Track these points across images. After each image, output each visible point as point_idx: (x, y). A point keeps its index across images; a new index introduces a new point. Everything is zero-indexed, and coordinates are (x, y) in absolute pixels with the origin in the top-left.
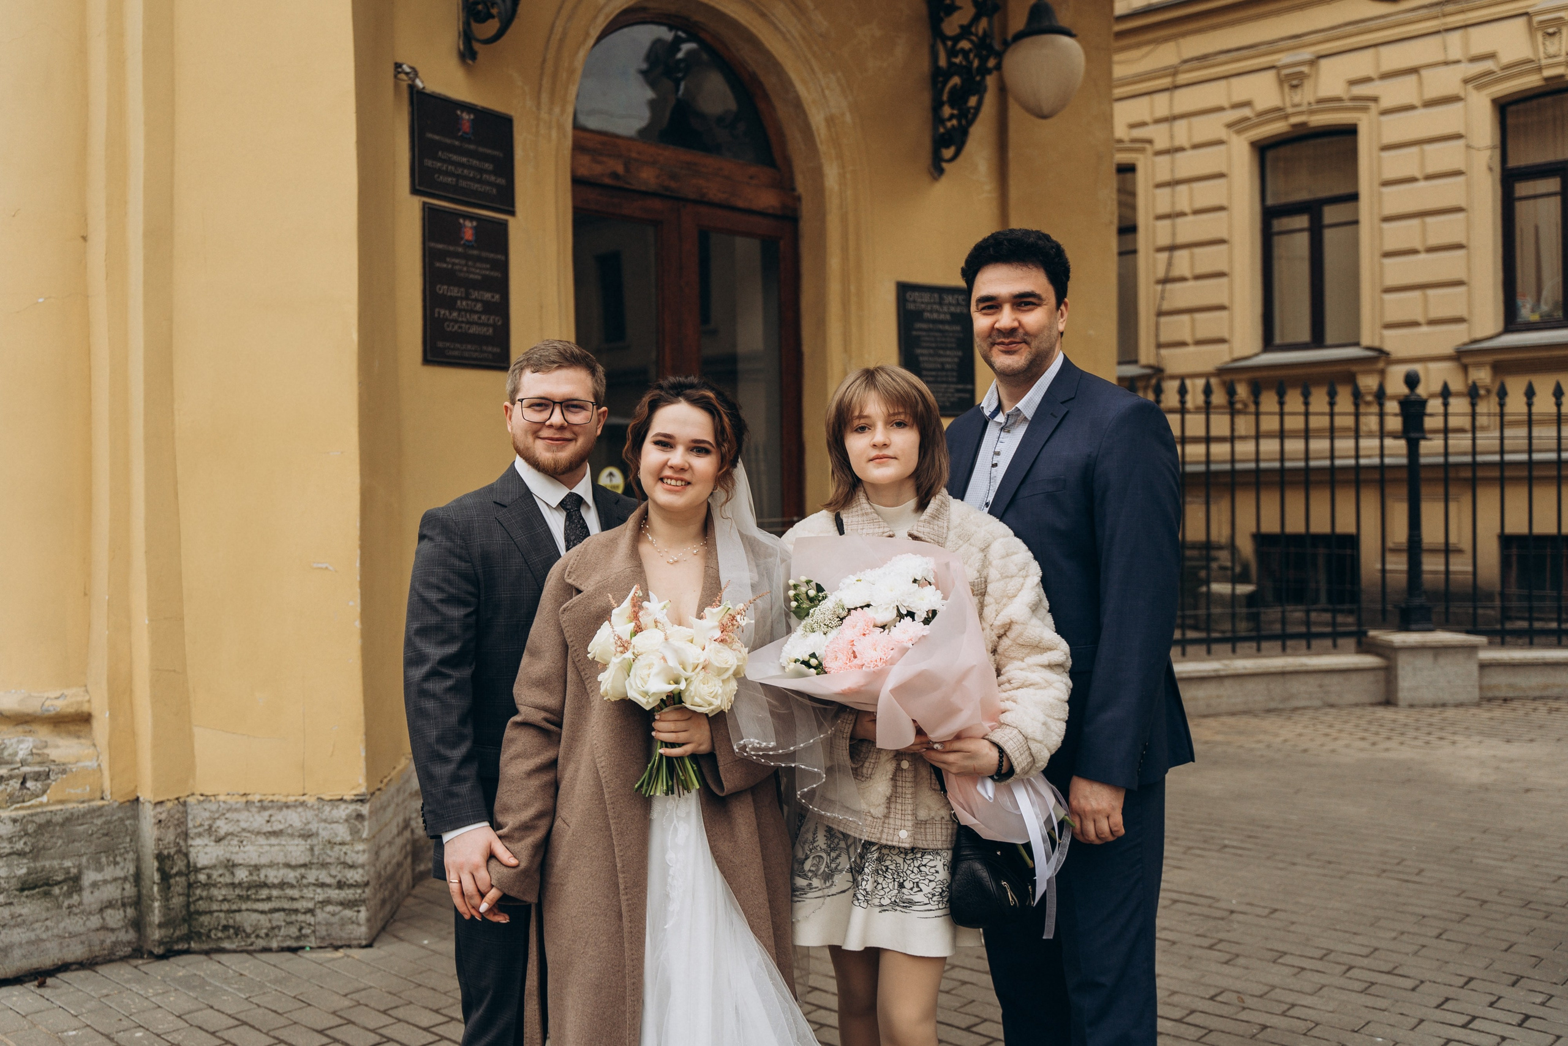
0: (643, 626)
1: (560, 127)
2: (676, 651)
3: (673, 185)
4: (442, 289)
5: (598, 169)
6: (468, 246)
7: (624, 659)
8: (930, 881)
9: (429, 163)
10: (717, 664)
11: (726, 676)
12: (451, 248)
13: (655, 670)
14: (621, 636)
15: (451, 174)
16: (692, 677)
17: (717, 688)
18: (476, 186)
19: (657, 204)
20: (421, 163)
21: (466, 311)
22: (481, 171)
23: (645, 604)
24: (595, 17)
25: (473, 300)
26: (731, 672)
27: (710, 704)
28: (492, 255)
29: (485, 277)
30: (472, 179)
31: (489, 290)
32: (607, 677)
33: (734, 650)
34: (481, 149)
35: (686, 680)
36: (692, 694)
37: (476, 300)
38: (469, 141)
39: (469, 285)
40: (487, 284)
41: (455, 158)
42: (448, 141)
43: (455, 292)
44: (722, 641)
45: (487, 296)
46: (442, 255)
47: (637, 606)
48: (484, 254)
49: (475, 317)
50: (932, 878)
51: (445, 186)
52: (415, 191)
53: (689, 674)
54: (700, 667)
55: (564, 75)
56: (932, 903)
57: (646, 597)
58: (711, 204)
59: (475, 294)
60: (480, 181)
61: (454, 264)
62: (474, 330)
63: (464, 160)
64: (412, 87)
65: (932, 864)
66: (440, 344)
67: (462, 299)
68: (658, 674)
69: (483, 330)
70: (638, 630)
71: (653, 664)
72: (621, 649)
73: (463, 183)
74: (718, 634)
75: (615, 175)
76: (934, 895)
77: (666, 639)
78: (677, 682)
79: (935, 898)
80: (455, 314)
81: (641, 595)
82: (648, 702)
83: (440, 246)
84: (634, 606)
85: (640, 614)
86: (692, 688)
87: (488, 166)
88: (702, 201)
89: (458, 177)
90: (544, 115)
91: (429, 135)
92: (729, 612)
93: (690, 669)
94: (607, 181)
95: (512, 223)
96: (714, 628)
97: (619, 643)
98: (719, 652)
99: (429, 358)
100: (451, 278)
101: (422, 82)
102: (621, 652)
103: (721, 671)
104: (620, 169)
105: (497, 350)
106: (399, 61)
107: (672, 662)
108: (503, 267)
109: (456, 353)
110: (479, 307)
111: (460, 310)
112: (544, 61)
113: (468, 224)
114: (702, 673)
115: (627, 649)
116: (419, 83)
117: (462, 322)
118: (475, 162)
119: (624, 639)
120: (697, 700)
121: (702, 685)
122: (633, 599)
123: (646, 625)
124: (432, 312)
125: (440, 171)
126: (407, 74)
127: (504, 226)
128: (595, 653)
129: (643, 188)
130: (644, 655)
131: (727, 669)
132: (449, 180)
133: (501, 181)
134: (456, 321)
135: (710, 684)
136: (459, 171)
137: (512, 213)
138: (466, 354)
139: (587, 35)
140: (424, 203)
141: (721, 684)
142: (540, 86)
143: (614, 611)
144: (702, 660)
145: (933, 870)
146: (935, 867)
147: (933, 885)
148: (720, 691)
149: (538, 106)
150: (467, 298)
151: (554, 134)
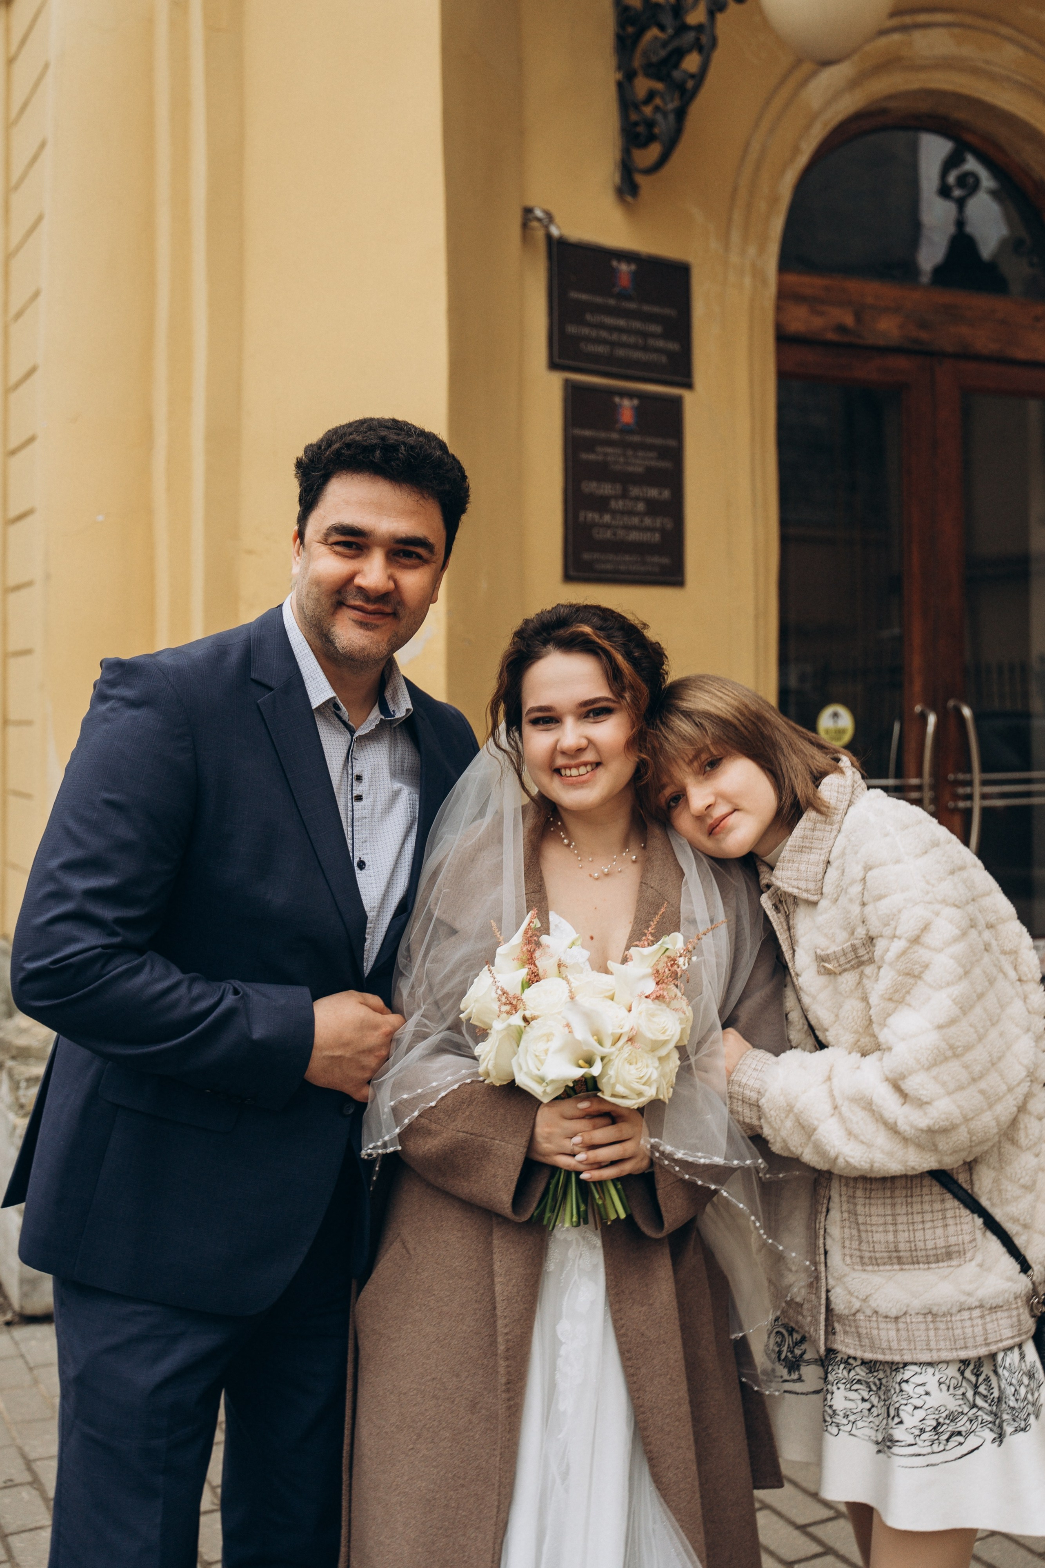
0: (541, 972)
1: (758, 274)
2: (588, 1016)
3: (924, 335)
4: (591, 487)
5: (817, 322)
6: (626, 430)
7: (510, 1025)
8: (916, 1408)
9: (572, 329)
10: (649, 1036)
11: (663, 1052)
12: (603, 435)
13: (555, 1044)
14: (506, 989)
15: (604, 342)
16: (612, 1054)
17: (650, 1070)
18: (637, 355)
19: (902, 363)
20: (562, 331)
21: (623, 513)
22: (645, 335)
23: (544, 939)
24: (808, 127)
25: (631, 499)
26: (672, 1045)
27: (640, 1094)
28: (658, 441)
29: (649, 469)
30: (635, 347)
31: (653, 484)
32: (488, 1049)
33: (676, 1010)
34: (646, 308)
35: (602, 1059)
36: (612, 1081)
37: (637, 499)
38: (628, 298)
39: (626, 479)
40: (651, 477)
41: (609, 321)
42: (599, 300)
43: (607, 489)
44: (657, 998)
45: (653, 493)
46: (590, 445)
47: (533, 941)
48: (650, 440)
49: (636, 520)
50: (919, 1403)
51: (596, 358)
52: (554, 365)
53: (607, 1050)
54: (624, 1039)
55: (762, 206)
56: (920, 1443)
57: (545, 929)
58: (977, 357)
59: (635, 491)
60: (645, 348)
61: (606, 454)
62: (634, 536)
63: (622, 323)
64: (549, 237)
65: (918, 1379)
66: (586, 556)
67: (616, 498)
68: (561, 1050)
69: (645, 537)
70: (534, 978)
71: (552, 1034)
72: (508, 1008)
73: (620, 352)
74: (650, 986)
75: (841, 329)
76: (922, 1431)
77: (572, 998)
78: (590, 1063)
79: (925, 1436)
80: (607, 518)
81: (539, 925)
82: (544, 1092)
83: (587, 433)
84: (529, 942)
85: (537, 954)
86: (611, 1072)
87: (656, 329)
88: (966, 355)
89: (613, 344)
90: (734, 258)
91: (574, 295)
92: (667, 953)
93: (608, 1042)
94: (831, 336)
95: (688, 397)
96: (644, 977)
97: (504, 999)
98: (653, 1015)
99: (572, 573)
100: (602, 472)
101: (558, 227)
102: (508, 1013)
103: (655, 1046)
104: (849, 320)
105: (665, 561)
106: (529, 203)
107: (581, 1033)
108: (676, 456)
109: (609, 567)
110: (641, 507)
111: (614, 513)
112: (735, 190)
113: (626, 403)
114: (628, 1048)
115: (515, 1008)
116: (555, 231)
117: (617, 527)
118: (637, 325)
119: (511, 994)
120: (620, 1089)
121: (627, 1066)
122: (526, 932)
123: (545, 971)
124: (576, 516)
125: (588, 339)
126: (539, 220)
127: (676, 404)
128: (471, 1012)
129: (881, 342)
130: (539, 1021)
131: (665, 1043)
132: (601, 349)
133: (674, 346)
134: (607, 526)
135: (639, 1065)
136: (615, 337)
137: (688, 385)
138: (622, 567)
139: (796, 150)
140: (567, 382)
141: (657, 1064)
142: (730, 221)
143: (499, 951)
144: (626, 1029)
145: (921, 1390)
146: (923, 1384)
147: (920, 1414)
148: (655, 1075)
149: (727, 247)
150: (624, 496)
151: (747, 281)
